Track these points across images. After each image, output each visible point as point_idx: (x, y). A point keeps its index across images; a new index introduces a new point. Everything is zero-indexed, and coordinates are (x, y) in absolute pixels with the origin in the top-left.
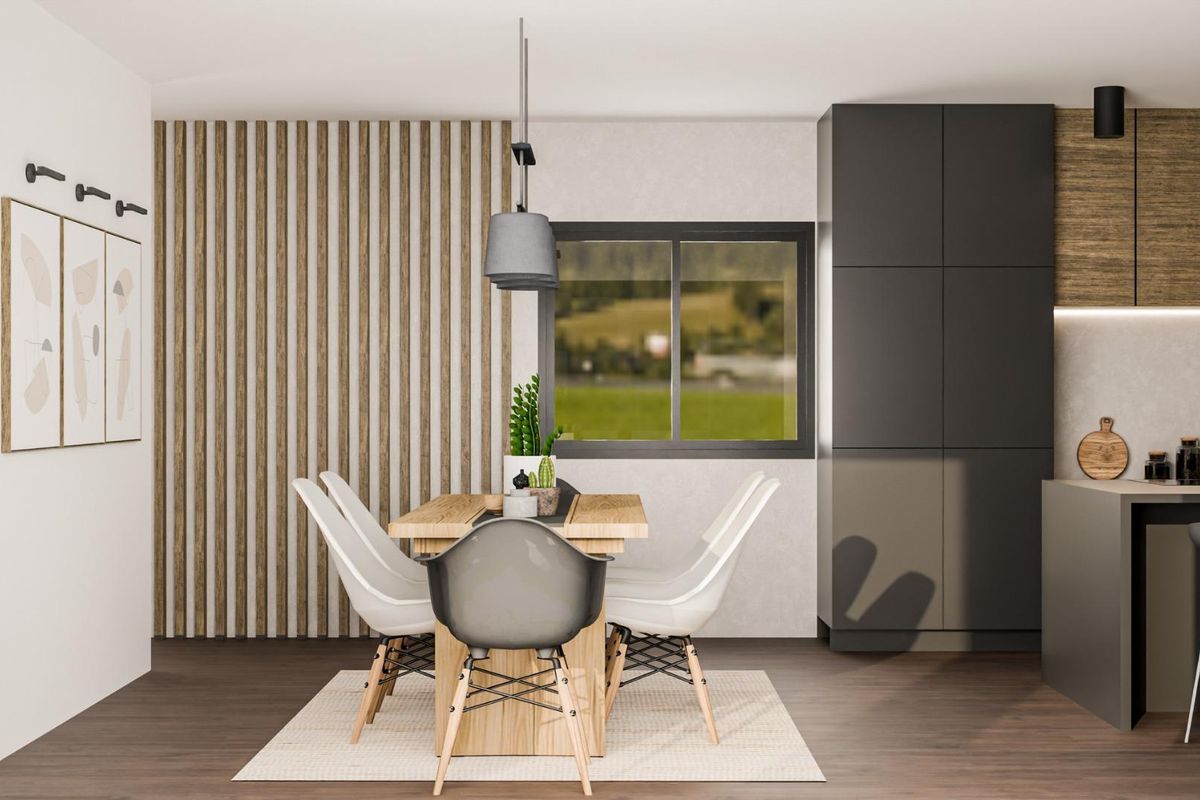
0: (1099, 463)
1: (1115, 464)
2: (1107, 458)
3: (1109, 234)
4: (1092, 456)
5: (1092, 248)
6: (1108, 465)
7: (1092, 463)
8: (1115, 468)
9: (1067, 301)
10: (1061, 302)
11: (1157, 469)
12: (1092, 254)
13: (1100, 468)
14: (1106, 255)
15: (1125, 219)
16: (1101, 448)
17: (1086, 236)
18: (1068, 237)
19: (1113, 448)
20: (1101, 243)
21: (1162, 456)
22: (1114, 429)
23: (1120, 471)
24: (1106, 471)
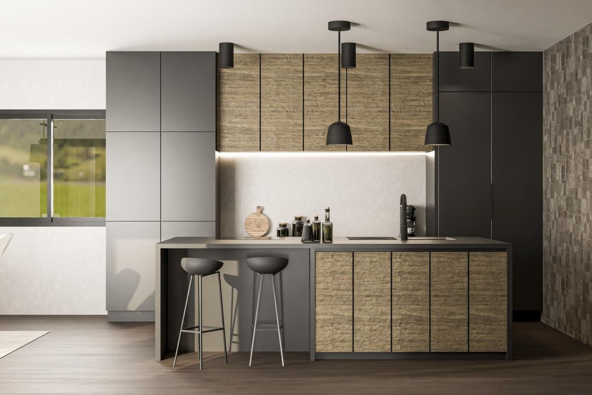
0: (255, 229)
1: (262, 229)
2: (259, 227)
3: (247, 116)
4: (251, 225)
5: (239, 123)
6: (258, 230)
7: (251, 229)
8: (263, 231)
9: (226, 149)
10: (223, 149)
11: (284, 232)
12: (239, 126)
13: (255, 231)
14: (246, 126)
15: (255, 108)
16: (256, 221)
17: (236, 116)
18: (226, 117)
19: (262, 221)
20: (244, 120)
21: (285, 226)
22: (264, 212)
23: (265, 232)
24: (259, 232)
